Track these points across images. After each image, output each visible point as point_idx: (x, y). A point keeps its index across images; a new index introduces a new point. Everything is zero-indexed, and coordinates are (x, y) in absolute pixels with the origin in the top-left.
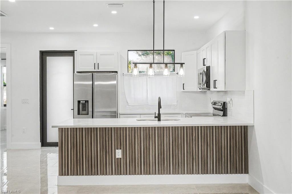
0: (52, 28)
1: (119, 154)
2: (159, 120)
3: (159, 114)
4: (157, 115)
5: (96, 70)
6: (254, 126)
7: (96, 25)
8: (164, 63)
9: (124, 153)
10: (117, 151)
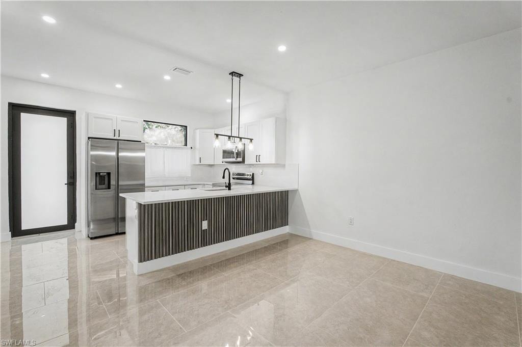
0: (45, 76)
1: (205, 225)
2: (230, 189)
3: (229, 184)
4: (227, 185)
5: (115, 138)
6: (297, 190)
7: (119, 86)
8: (239, 137)
9: (209, 225)
10: (203, 222)
